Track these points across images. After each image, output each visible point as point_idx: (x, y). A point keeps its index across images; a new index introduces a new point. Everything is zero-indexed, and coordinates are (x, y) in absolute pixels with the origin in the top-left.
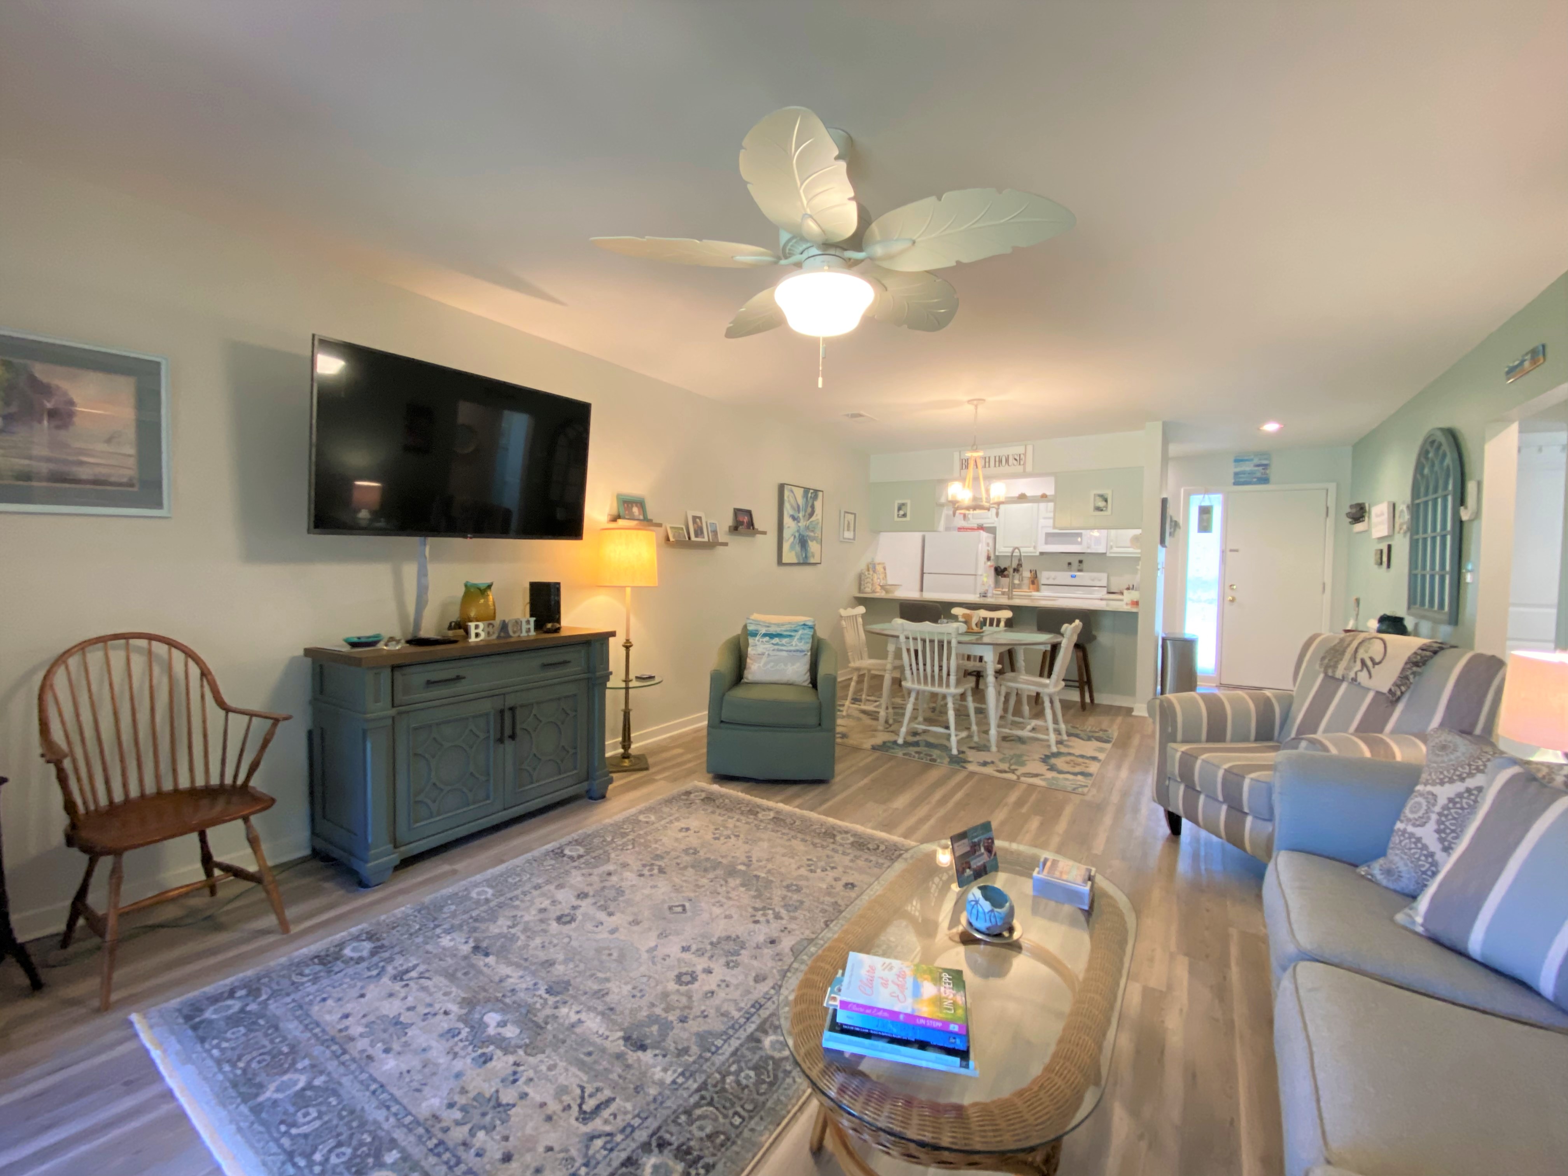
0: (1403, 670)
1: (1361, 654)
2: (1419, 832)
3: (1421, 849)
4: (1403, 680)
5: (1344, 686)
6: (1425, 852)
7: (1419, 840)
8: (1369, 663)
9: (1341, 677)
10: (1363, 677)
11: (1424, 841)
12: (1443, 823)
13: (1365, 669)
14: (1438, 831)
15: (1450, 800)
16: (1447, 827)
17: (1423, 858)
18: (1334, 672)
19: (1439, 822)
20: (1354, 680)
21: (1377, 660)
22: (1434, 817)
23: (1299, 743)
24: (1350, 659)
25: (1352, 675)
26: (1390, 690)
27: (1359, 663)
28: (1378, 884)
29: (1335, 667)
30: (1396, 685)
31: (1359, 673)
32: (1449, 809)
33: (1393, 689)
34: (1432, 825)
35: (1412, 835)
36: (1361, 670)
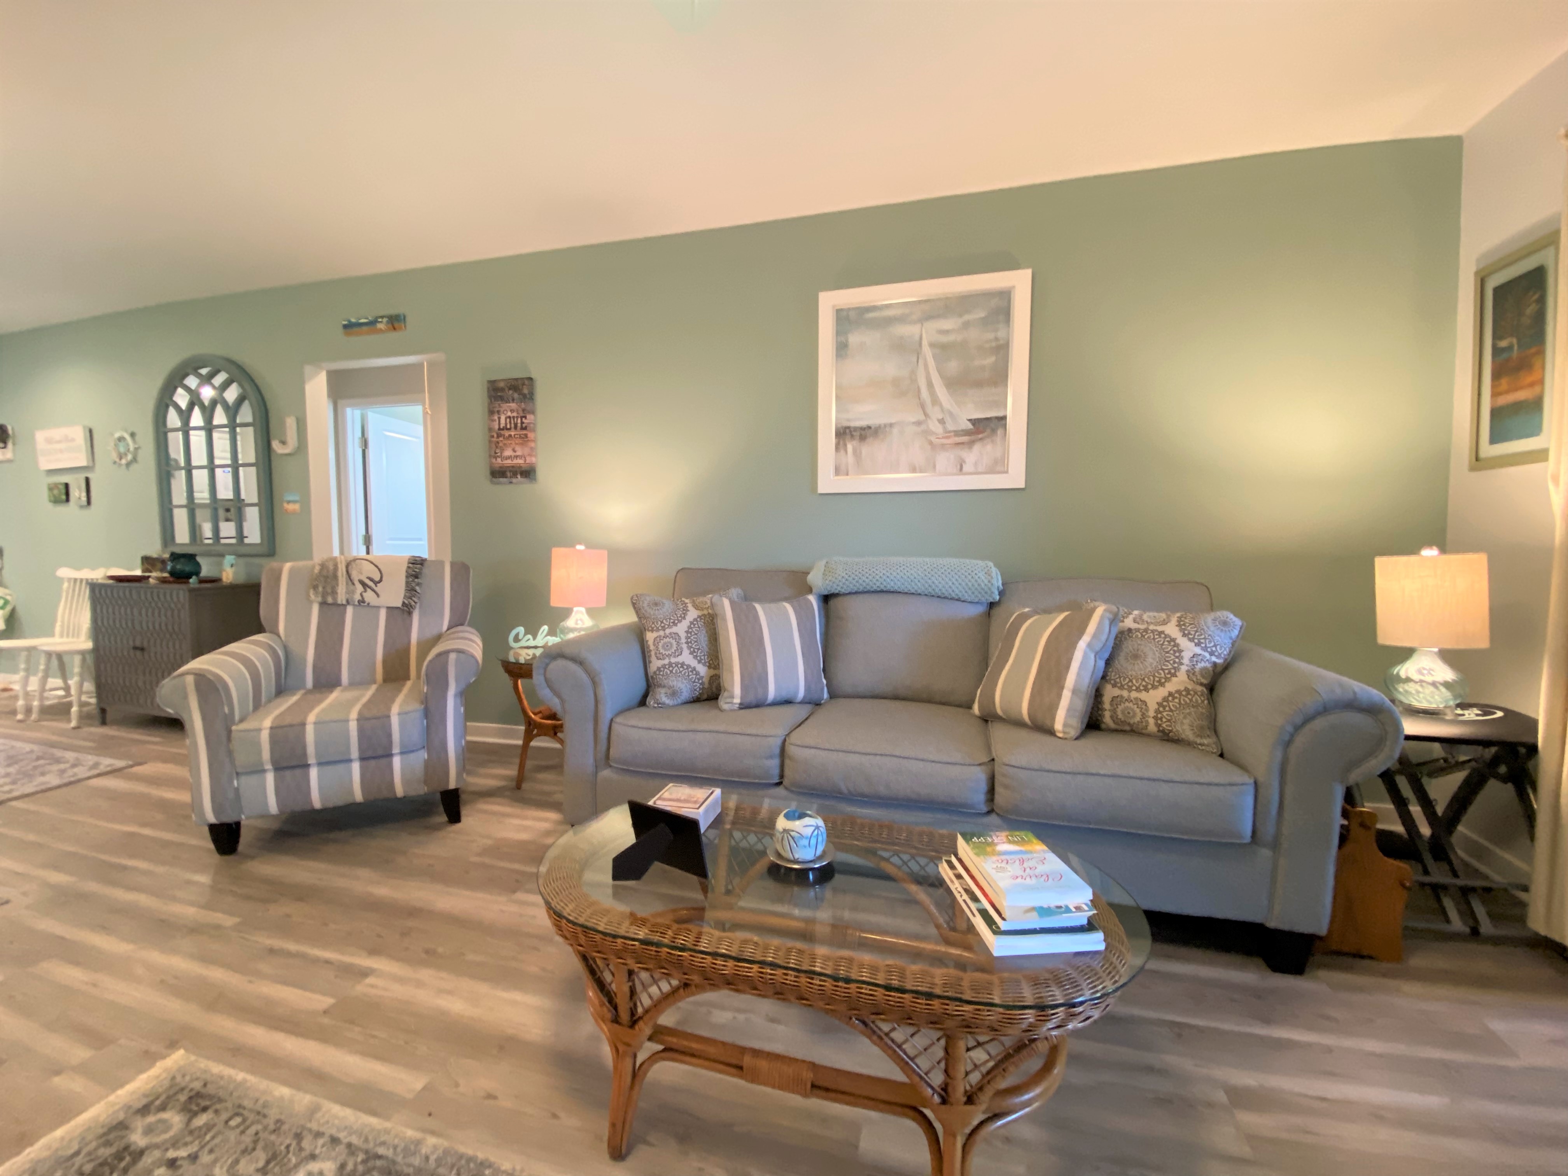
0: (407, 583)
1: (355, 576)
2: (680, 659)
3: (687, 669)
4: (411, 591)
5: (350, 610)
6: (690, 669)
7: (683, 664)
8: (370, 584)
9: (344, 602)
10: (369, 596)
11: (686, 663)
12: (691, 647)
13: (368, 590)
14: (691, 653)
15: (687, 632)
16: (694, 648)
17: (690, 673)
18: (335, 599)
19: (689, 648)
20: (362, 601)
21: (377, 579)
22: (685, 646)
23: (448, 657)
24: (347, 584)
25: (357, 597)
26: (404, 603)
27: (359, 588)
28: (669, 706)
29: (334, 593)
30: (405, 597)
31: (364, 594)
32: (689, 638)
33: (406, 602)
34: (686, 652)
35: (677, 664)
36: (365, 591)
